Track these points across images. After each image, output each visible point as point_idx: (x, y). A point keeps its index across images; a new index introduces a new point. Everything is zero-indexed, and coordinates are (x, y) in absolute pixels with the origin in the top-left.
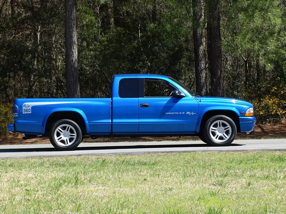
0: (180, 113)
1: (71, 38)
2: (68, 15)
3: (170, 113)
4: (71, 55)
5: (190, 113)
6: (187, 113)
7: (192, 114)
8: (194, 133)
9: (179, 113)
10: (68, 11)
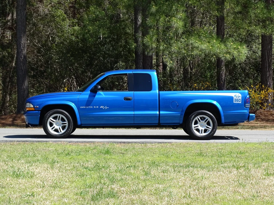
1: (20, 38)
2: (18, 19)
4: (21, 52)
10: (19, 15)
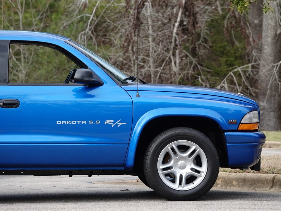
0: (91, 122)
3: (68, 122)
5: (114, 123)
6: (106, 123)
7: (117, 125)
8: (123, 168)
9: (88, 122)
